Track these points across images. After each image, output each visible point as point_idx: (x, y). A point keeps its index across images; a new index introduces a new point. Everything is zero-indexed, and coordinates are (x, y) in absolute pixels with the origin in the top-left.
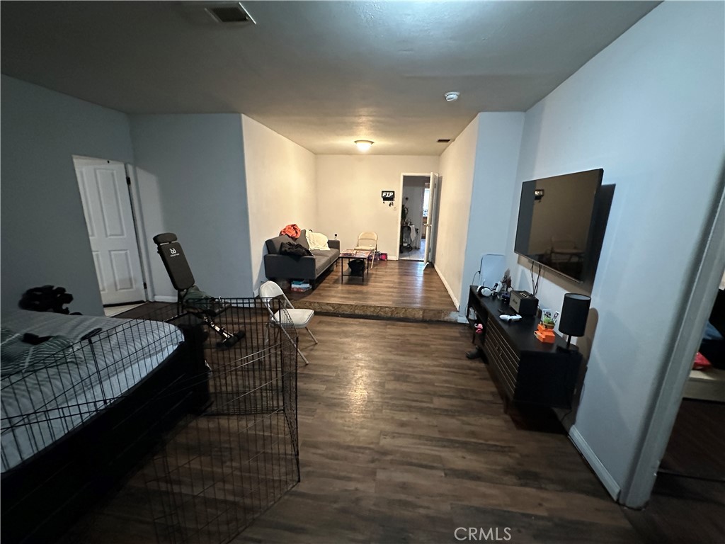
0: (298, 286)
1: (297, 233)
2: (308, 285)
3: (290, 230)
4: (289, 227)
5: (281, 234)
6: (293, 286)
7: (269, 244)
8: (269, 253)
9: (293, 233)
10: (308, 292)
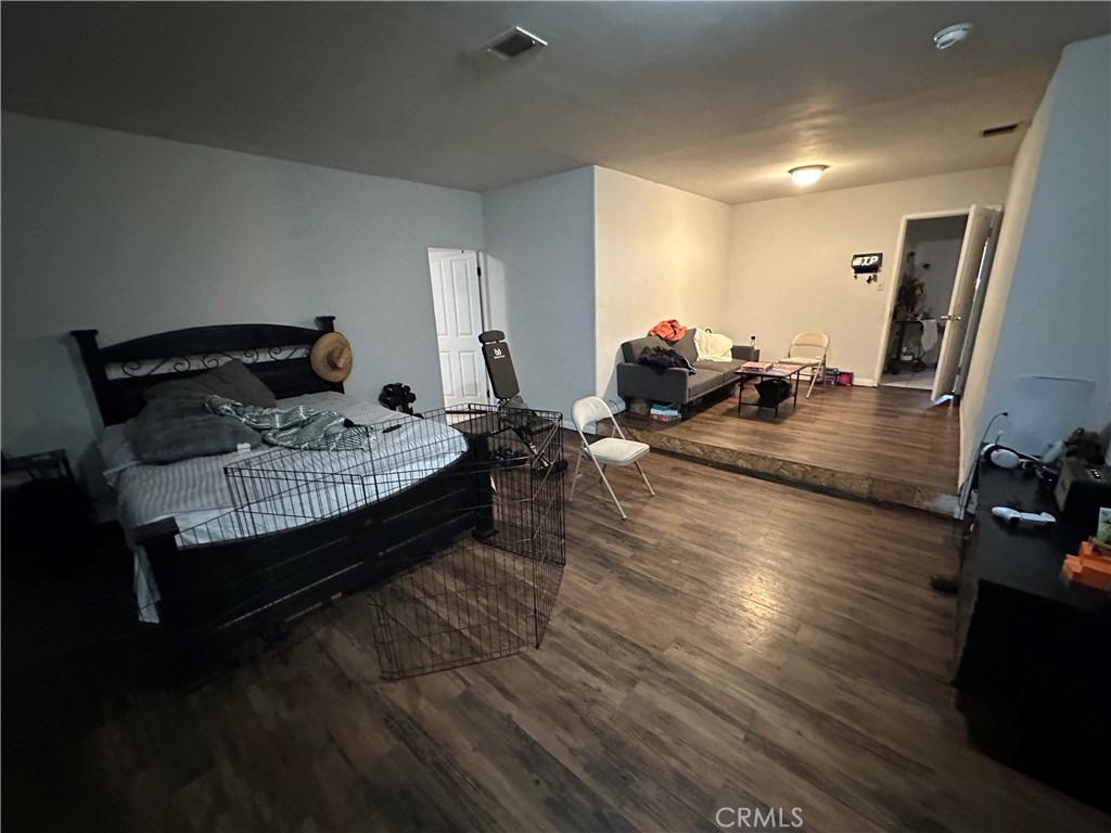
0: (659, 412)
1: (675, 333)
2: (675, 413)
3: (664, 329)
4: (663, 325)
5: (650, 335)
6: (653, 411)
7: (627, 348)
8: (626, 361)
9: (668, 333)
10: (673, 423)
